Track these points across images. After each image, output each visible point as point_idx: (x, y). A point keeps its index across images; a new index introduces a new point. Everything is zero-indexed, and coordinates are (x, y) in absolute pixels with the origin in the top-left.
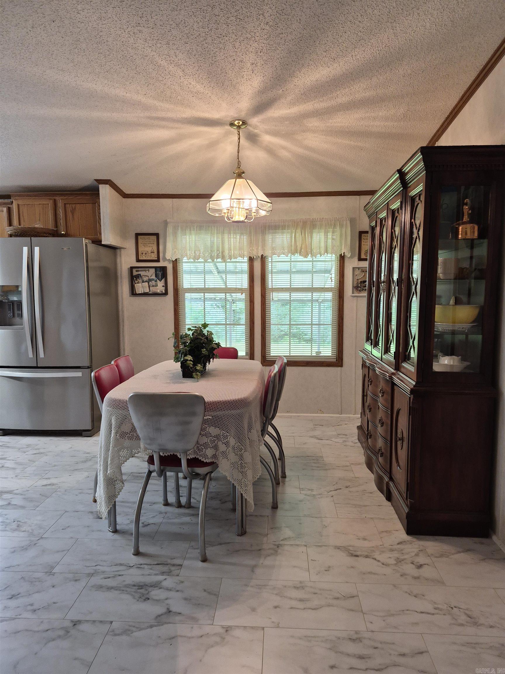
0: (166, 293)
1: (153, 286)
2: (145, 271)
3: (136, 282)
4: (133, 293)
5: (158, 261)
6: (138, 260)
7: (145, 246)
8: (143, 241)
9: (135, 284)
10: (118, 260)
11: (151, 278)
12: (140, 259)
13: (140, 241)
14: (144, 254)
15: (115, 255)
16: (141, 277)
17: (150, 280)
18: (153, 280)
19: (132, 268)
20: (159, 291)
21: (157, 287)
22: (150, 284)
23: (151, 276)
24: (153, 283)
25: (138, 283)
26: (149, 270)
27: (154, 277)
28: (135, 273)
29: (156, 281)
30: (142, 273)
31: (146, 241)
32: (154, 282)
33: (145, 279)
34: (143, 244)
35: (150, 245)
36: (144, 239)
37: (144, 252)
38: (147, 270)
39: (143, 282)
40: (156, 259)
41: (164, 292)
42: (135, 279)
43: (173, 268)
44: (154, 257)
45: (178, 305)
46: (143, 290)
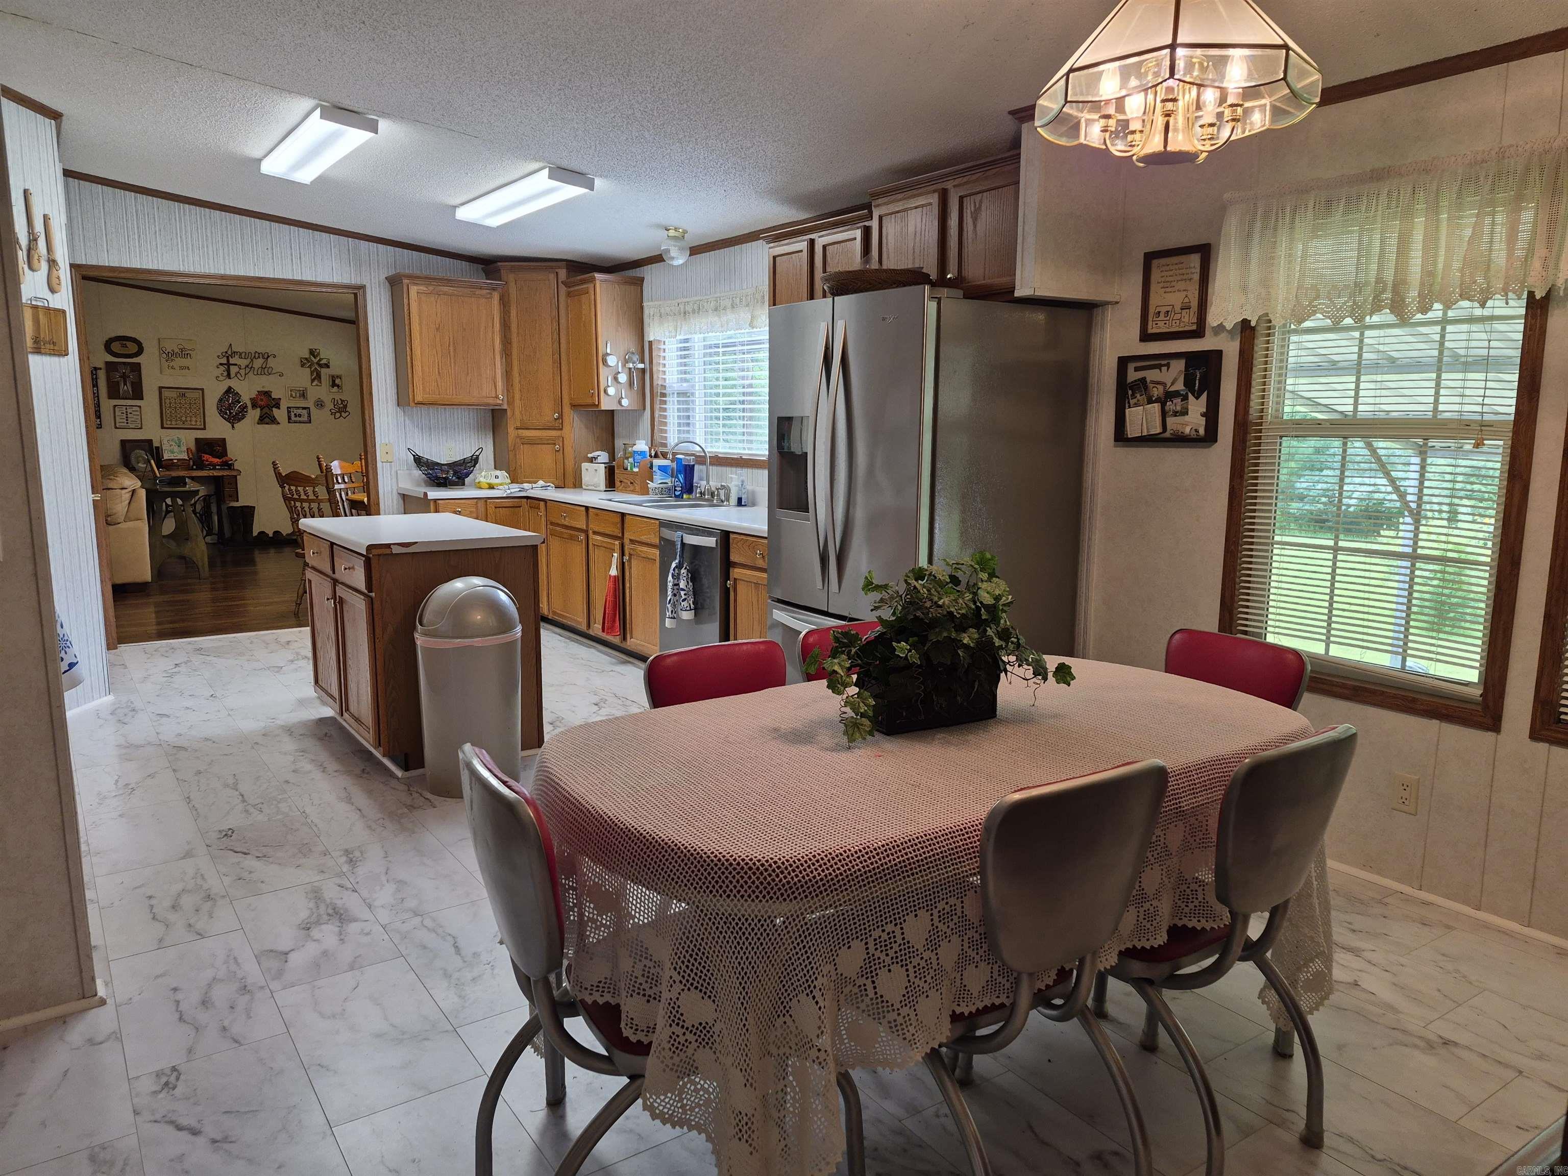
0: (1210, 436)
1: (1175, 414)
2: (1159, 367)
3: (1132, 402)
4: (1120, 436)
5: (1198, 333)
6: (1146, 337)
7: (1168, 290)
8: (1163, 274)
9: (1130, 407)
10: (1096, 341)
11: (1172, 389)
12: (1150, 331)
13: (1155, 275)
14: (1162, 315)
15: (1089, 328)
16: (1146, 388)
17: (1170, 395)
18: (1176, 394)
19: (1123, 362)
20: (1187, 430)
21: (1186, 418)
22: (1167, 408)
23: (1173, 384)
24: (1175, 405)
25: (1136, 405)
26: (1168, 365)
27: (1180, 386)
28: (1132, 376)
29: (1185, 398)
30: (1152, 375)
31: (1171, 273)
32: (1178, 400)
33: (1157, 392)
34: (1161, 285)
35: (1181, 285)
36: (1168, 268)
37: (1163, 310)
38: (1164, 365)
39: (1150, 401)
40: (1194, 327)
41: (1202, 432)
42: (1130, 392)
43: (1242, 352)
44: (1188, 321)
45: (1242, 477)
46: (1148, 429)
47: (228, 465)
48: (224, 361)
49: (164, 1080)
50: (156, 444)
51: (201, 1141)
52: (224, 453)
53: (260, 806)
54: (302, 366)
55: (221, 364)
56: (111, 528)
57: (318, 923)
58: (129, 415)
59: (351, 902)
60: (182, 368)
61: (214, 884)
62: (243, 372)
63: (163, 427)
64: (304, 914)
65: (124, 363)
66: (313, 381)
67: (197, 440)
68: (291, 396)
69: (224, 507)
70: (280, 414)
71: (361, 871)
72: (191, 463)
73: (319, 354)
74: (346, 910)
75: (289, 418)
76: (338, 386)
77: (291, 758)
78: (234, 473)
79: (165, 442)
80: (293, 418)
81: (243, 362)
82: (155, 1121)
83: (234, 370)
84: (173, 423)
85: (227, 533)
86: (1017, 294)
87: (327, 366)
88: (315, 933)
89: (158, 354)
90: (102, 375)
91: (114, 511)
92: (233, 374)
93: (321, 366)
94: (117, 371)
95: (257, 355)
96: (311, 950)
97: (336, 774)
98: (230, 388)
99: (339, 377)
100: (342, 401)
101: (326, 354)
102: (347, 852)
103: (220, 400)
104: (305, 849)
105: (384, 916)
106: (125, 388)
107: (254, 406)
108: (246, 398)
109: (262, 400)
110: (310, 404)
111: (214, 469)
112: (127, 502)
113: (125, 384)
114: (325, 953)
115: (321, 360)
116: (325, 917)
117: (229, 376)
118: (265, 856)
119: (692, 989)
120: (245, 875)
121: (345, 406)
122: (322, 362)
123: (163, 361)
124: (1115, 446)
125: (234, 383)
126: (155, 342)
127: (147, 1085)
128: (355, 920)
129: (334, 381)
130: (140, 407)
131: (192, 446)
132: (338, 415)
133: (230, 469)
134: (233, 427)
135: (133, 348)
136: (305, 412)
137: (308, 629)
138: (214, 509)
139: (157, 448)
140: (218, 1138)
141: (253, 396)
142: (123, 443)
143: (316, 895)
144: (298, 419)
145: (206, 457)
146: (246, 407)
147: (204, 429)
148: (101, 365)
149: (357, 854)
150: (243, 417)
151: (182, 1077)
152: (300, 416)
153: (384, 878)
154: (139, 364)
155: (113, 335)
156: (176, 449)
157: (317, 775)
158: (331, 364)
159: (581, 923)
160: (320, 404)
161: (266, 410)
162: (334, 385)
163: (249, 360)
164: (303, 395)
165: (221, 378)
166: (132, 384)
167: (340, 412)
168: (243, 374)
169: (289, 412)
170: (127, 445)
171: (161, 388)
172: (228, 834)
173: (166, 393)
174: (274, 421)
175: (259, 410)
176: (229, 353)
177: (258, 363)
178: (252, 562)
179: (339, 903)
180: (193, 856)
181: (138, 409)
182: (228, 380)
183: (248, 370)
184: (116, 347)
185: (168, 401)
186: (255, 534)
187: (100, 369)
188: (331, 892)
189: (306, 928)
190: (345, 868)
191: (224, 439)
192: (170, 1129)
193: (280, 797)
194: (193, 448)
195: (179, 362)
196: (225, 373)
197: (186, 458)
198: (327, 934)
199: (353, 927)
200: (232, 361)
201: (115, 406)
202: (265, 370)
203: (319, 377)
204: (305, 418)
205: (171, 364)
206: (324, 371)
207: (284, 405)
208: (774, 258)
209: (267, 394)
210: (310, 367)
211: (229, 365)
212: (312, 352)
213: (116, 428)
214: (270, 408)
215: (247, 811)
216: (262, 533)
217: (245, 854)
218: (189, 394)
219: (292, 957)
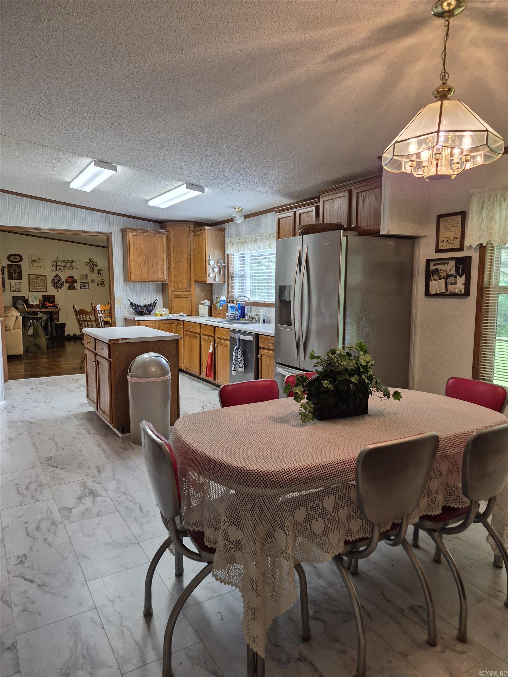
0: (467, 293)
1: (451, 284)
2: (444, 264)
3: (433, 279)
4: (427, 293)
5: (461, 249)
6: (438, 251)
7: (447, 231)
8: (445, 224)
9: (431, 281)
10: (416, 252)
11: (450, 273)
12: (440, 248)
13: (442, 225)
14: (445, 241)
15: (413, 247)
16: (438, 273)
17: (449, 276)
18: (452, 275)
19: (428, 262)
20: (457, 291)
21: (456, 285)
22: (448, 281)
23: (450, 271)
24: (451, 280)
25: (434, 280)
26: (448, 263)
27: (453, 272)
28: (432, 267)
29: (455, 277)
30: (440, 267)
31: (448, 224)
32: (452, 278)
33: (443, 274)
34: (444, 229)
35: (454, 229)
36: (447, 222)
37: (445, 239)
38: (446, 263)
39: (440, 278)
40: (459, 247)
41: (463, 291)
42: (431, 275)
43: (480, 257)
44: (456, 244)
45: (481, 311)
46: (439, 290)
47: (55, 307)
48: (55, 264)
49: (20, 559)
50: (26, 298)
51: (34, 585)
52: (54, 302)
53: (63, 447)
54: (86, 266)
55: (54, 265)
56: (7, 332)
57: (85, 496)
58: (16, 286)
59: (98, 488)
60: (38, 267)
61: (43, 479)
62: (62, 268)
63: (29, 291)
64: (79, 493)
65: (15, 265)
66: (90, 272)
67: (43, 296)
68: (82, 278)
69: (53, 324)
70: (77, 285)
71: (103, 475)
72: (41, 306)
73: (93, 261)
74: (96, 492)
75: (81, 287)
76: (101, 274)
77: (77, 428)
78: (58, 310)
79: (30, 297)
80: (82, 287)
81: (63, 264)
82: (16, 576)
83: (58, 267)
84: (34, 289)
85: (54, 334)
86: (381, 233)
87: (96, 266)
88: (83, 501)
89: (28, 261)
90: (6, 270)
91: (9, 325)
92: (58, 269)
93: (94, 266)
94: (12, 268)
95: (68, 261)
96: (81, 508)
97: (94, 435)
98: (57, 275)
99: (101, 270)
100: (102, 280)
101: (96, 261)
102: (97, 467)
103: (53, 280)
104: (80, 466)
105: (111, 494)
106: (15, 275)
107: (67, 282)
108: (63, 279)
109: (70, 280)
110: (89, 281)
111: (50, 308)
112: (14, 322)
113: (15, 273)
114: (87, 509)
115: (94, 263)
116: (88, 494)
117: (57, 270)
118: (64, 468)
119: (233, 525)
120: (56, 476)
121: (103, 282)
122: (94, 264)
123: (31, 264)
124: (425, 298)
125: (59, 273)
126: (28, 256)
127: (13, 561)
128: (100, 496)
129: (99, 272)
130: (21, 283)
131: (41, 298)
132: (100, 286)
133: (56, 308)
134: (58, 291)
135: (18, 259)
136: (87, 284)
137: (85, 375)
138: (49, 324)
139: (27, 300)
140: (41, 584)
141: (66, 278)
142: (14, 297)
143: (84, 485)
144: (84, 287)
145: (47, 303)
146: (63, 282)
147: (46, 291)
148: (6, 266)
149: (102, 468)
150: (62, 287)
151: (27, 559)
152: (85, 286)
153: (112, 478)
154: (20, 266)
155: (11, 253)
156: (35, 300)
157: (87, 435)
158: (98, 265)
159: (189, 497)
160: (93, 281)
161: (71, 284)
162: (99, 273)
163: (65, 263)
164: (86, 278)
165: (53, 271)
166: (18, 273)
167: (101, 284)
168: (62, 269)
169: (80, 285)
170: (15, 298)
171: (29, 275)
172: (49, 459)
173: (31, 277)
174: (74, 288)
175: (68, 284)
176: (57, 260)
177: (68, 265)
178: (64, 347)
179: (93, 488)
180: (35, 468)
181: (20, 283)
182: (56, 271)
183: (64, 267)
184: (12, 258)
185: (32, 280)
186: (66, 335)
187: (5, 267)
188: (90, 483)
189: (80, 498)
190: (97, 474)
191: (54, 296)
192: (22, 580)
193: (71, 444)
194: (42, 300)
195: (37, 264)
196: (55, 269)
197: (39, 303)
198: (88, 501)
199: (99, 499)
200: (58, 264)
201: (11, 282)
202: (71, 268)
203: (93, 270)
204: (87, 287)
205: (34, 265)
206: (95, 268)
207: (78, 282)
208: (279, 219)
209: (72, 277)
210: (89, 266)
211: (57, 265)
212: (90, 260)
213: (11, 291)
214: (73, 283)
215: (57, 450)
216: (68, 335)
217: (56, 467)
218: (41, 277)
219: (73, 510)
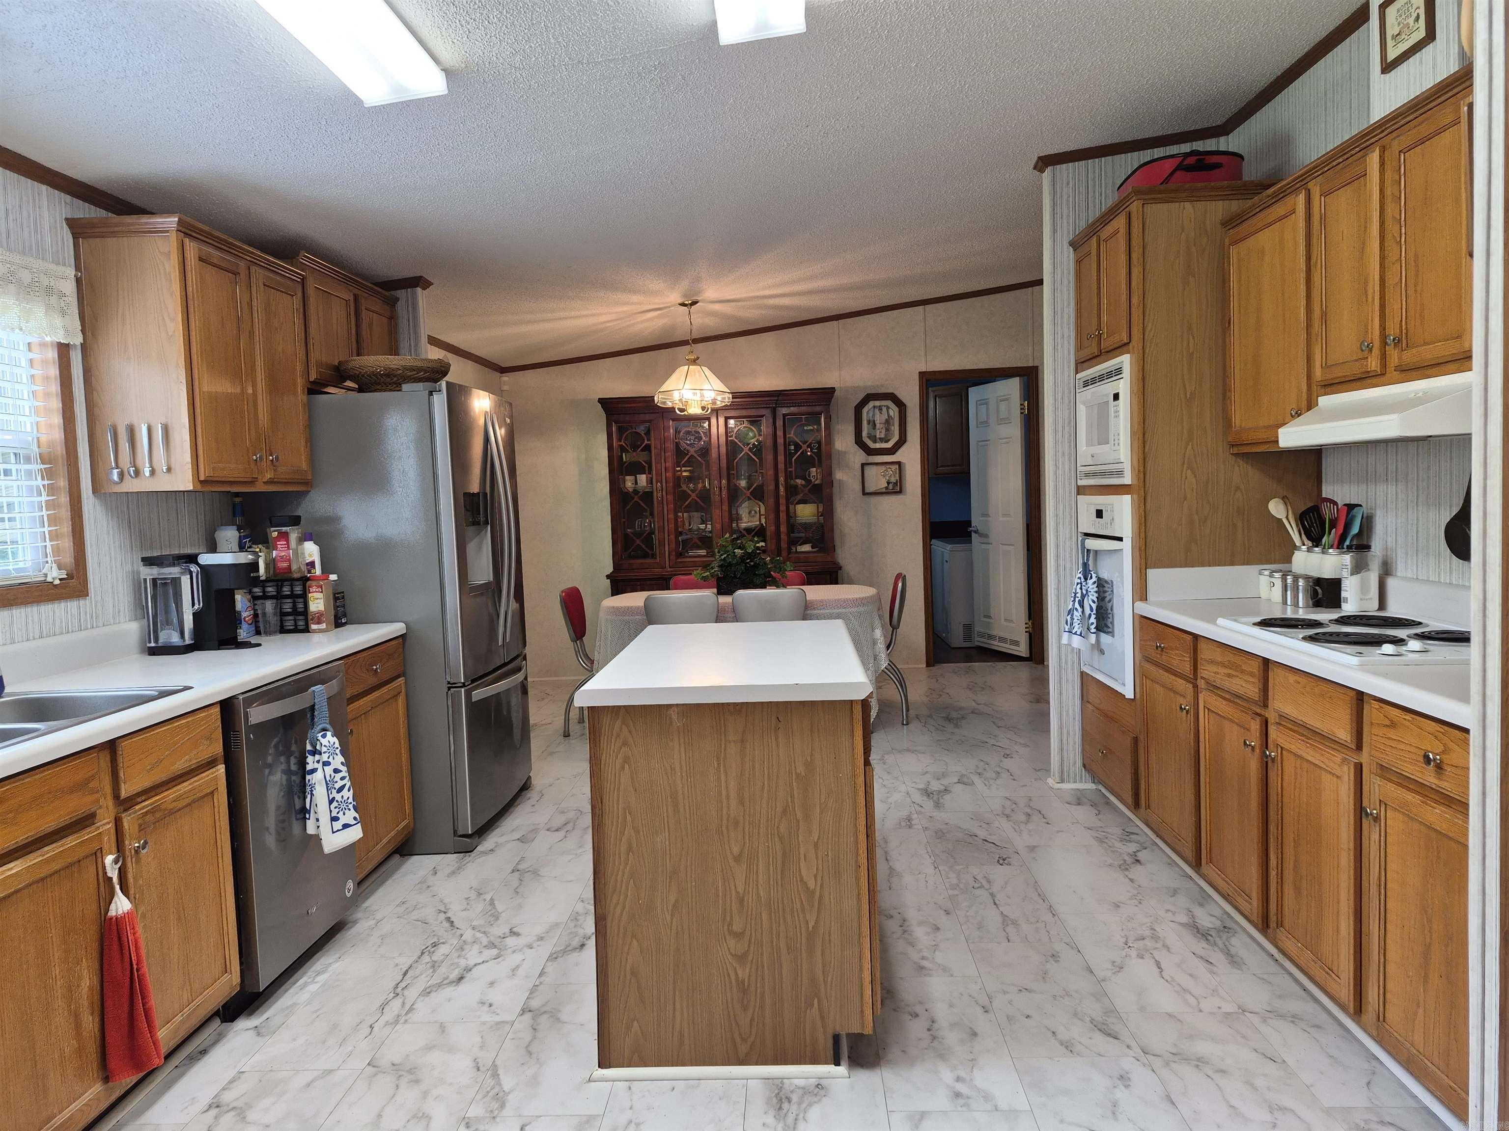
53: (976, 885)
57: (940, 792)
59: (918, 798)
61: (1003, 823)
64: (947, 797)
71: (904, 813)
74: (921, 794)
88: (943, 788)
96: (945, 782)
102: (910, 827)
104: (940, 835)
105: (903, 788)
114: (938, 779)
118: (971, 835)
120: (984, 825)
128: (918, 789)
143: (938, 805)
149: (903, 824)
153: (893, 806)
172: (1003, 861)
179: (925, 798)
180: (1027, 847)
188: (928, 805)
189: (946, 791)
190: (915, 816)
198: (935, 786)
199: (922, 786)
215: (989, 882)
217: (986, 840)
